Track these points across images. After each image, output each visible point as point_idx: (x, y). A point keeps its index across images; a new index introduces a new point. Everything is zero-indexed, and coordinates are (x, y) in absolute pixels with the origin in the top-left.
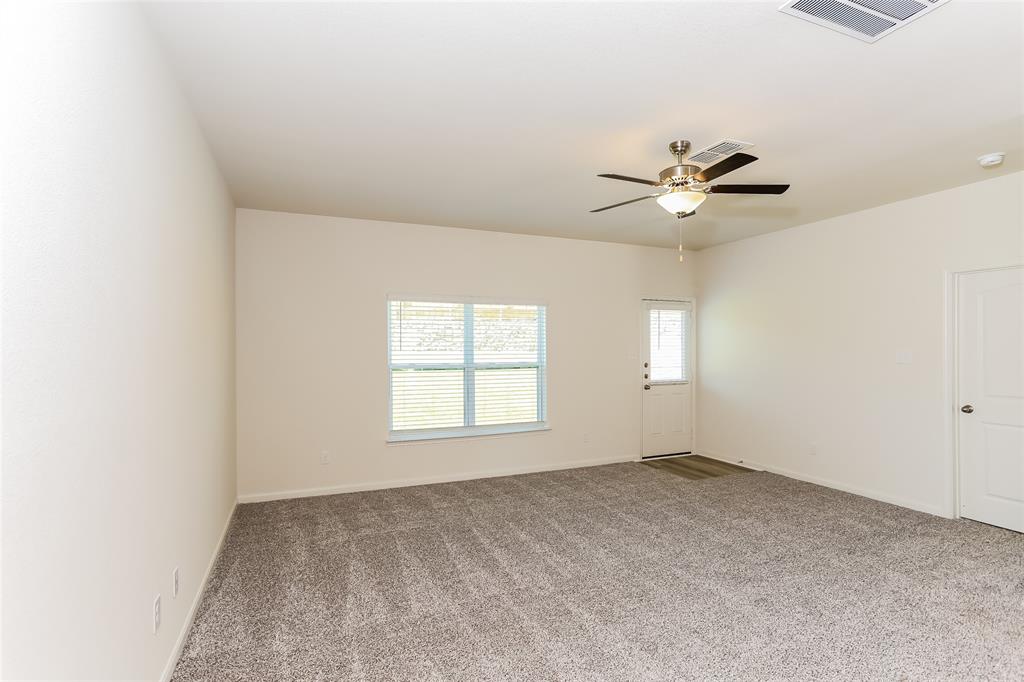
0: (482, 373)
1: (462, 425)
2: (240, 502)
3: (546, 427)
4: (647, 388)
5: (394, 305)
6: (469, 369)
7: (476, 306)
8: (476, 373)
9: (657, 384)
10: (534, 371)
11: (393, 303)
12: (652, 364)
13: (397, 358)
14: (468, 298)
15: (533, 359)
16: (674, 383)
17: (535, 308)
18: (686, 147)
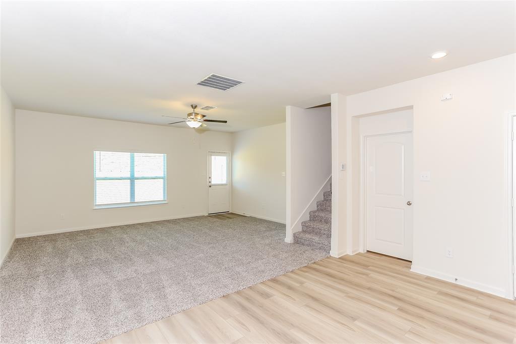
0: (138, 180)
1: (129, 202)
2: (17, 238)
3: (166, 202)
4: (210, 187)
5: (97, 153)
6: (132, 179)
7: (135, 154)
8: (136, 181)
9: (215, 185)
10: (162, 180)
11: (97, 152)
12: (212, 178)
13: (98, 174)
14: (133, 150)
15: (162, 175)
16: (222, 185)
17: (163, 155)
18: (196, 107)
